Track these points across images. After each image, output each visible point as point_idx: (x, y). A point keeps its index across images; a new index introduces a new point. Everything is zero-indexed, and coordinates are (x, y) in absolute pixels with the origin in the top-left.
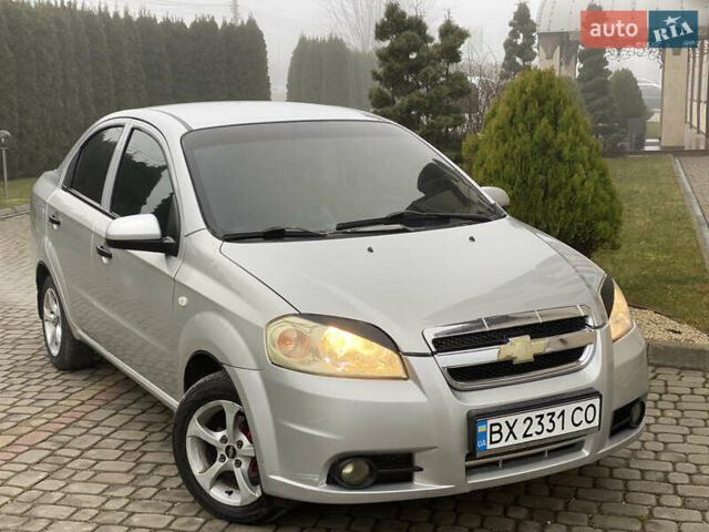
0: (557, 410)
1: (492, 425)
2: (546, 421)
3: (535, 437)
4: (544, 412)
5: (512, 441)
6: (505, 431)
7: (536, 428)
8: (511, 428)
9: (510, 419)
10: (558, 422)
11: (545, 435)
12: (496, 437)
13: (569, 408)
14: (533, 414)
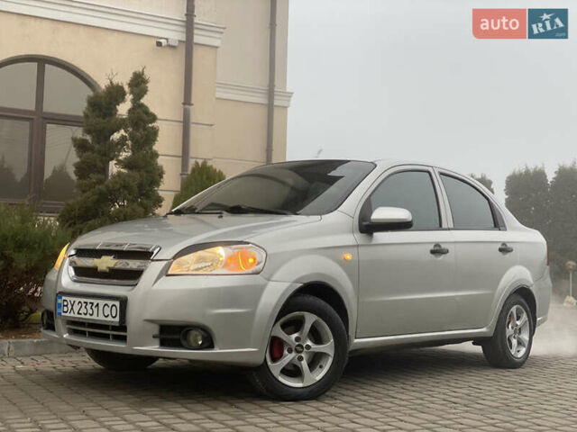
0: (95, 302)
1: (64, 301)
2: (89, 306)
3: (83, 316)
4: (89, 301)
5: (72, 315)
6: (70, 306)
7: (83, 310)
8: (72, 306)
9: (72, 299)
10: (95, 310)
11: (88, 316)
12: (65, 309)
13: (102, 303)
14: (83, 300)
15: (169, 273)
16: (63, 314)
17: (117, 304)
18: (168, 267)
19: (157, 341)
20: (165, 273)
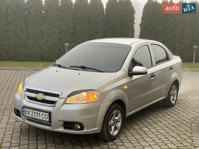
0: (39, 112)
1: (25, 110)
2: (36, 114)
3: (34, 117)
4: (36, 112)
5: (29, 115)
7: (33, 115)
8: (29, 112)
9: (29, 110)
10: (39, 115)
11: (36, 117)
13: (41, 113)
14: (33, 111)
15: (66, 103)
16: (25, 114)
17: (48, 114)
18: (66, 100)
19: (63, 127)
20: (65, 103)
